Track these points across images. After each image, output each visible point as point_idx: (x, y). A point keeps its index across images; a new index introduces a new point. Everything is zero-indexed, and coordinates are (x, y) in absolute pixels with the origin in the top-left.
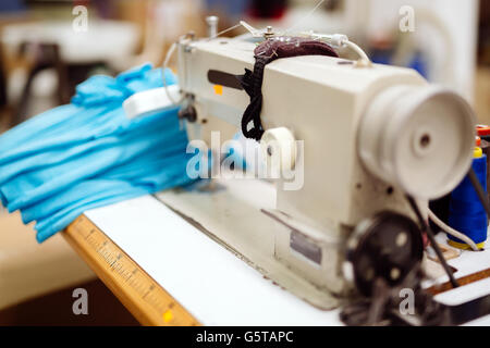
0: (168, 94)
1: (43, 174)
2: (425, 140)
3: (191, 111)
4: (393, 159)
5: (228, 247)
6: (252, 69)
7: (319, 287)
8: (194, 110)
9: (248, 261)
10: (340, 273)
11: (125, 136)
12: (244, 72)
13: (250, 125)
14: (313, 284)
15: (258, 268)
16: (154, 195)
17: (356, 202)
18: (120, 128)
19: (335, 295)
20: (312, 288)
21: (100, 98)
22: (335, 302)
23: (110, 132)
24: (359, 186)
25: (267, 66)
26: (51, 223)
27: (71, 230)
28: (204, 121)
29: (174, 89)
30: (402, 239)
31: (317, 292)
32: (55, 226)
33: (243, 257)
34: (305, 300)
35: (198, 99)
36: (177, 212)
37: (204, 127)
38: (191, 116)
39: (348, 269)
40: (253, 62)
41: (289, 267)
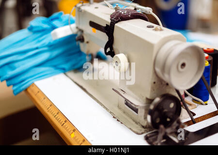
0: (71, 28)
1: (16, 64)
2: (183, 65)
3: (81, 38)
4: (169, 74)
5: (98, 102)
6: (109, 24)
7: (137, 123)
8: (83, 37)
9: (107, 109)
10: (146, 118)
11: (52, 46)
12: (105, 26)
13: (108, 50)
14: (134, 121)
15: (111, 113)
16: (65, 74)
17: (153, 89)
18: (50, 43)
19: (143, 127)
20: (134, 123)
21: (40, 29)
22: (143, 130)
23: (45, 45)
24: (154, 83)
25: (116, 24)
26: (20, 87)
27: (29, 90)
28: (88, 42)
29: (73, 26)
30: (172, 105)
31: (136, 125)
32: (22, 88)
33: (104, 107)
34: (130, 129)
35: (85, 32)
36: (76, 83)
37: (87, 45)
38: (82, 40)
39: (149, 118)
40: (110, 21)
41: (124, 112)
